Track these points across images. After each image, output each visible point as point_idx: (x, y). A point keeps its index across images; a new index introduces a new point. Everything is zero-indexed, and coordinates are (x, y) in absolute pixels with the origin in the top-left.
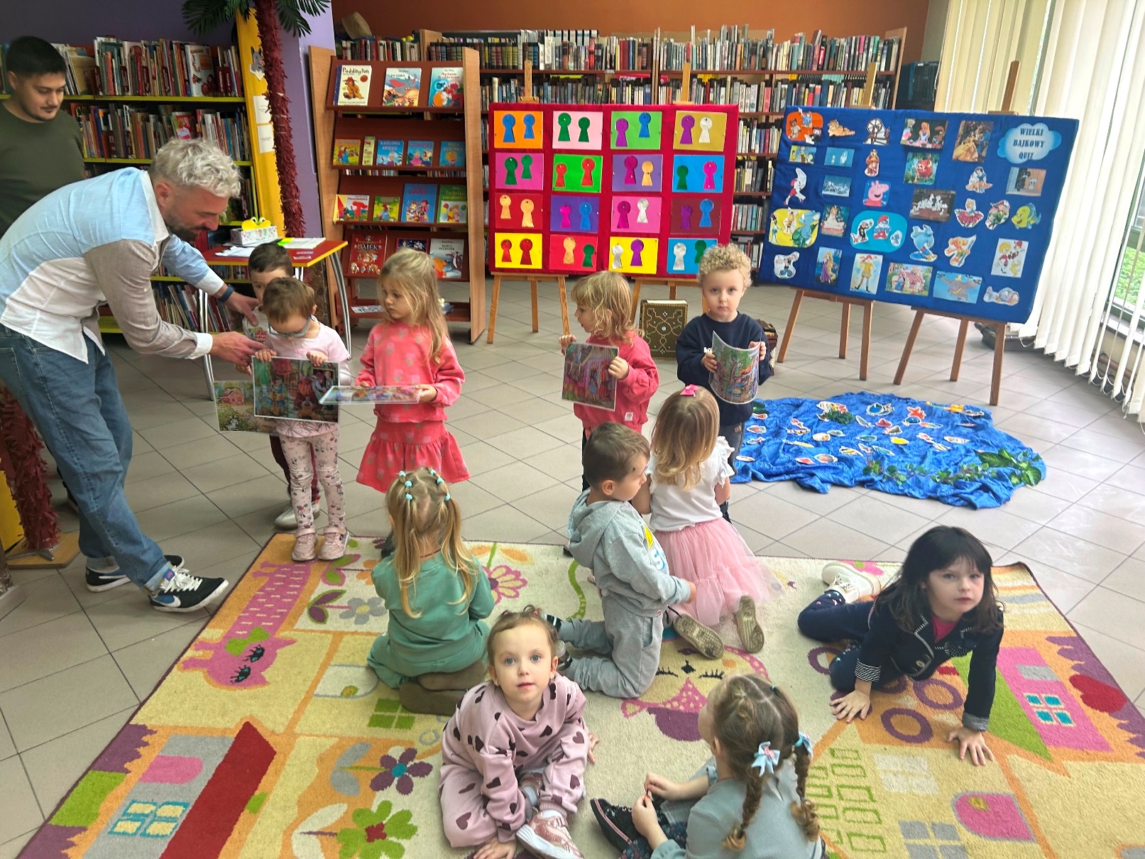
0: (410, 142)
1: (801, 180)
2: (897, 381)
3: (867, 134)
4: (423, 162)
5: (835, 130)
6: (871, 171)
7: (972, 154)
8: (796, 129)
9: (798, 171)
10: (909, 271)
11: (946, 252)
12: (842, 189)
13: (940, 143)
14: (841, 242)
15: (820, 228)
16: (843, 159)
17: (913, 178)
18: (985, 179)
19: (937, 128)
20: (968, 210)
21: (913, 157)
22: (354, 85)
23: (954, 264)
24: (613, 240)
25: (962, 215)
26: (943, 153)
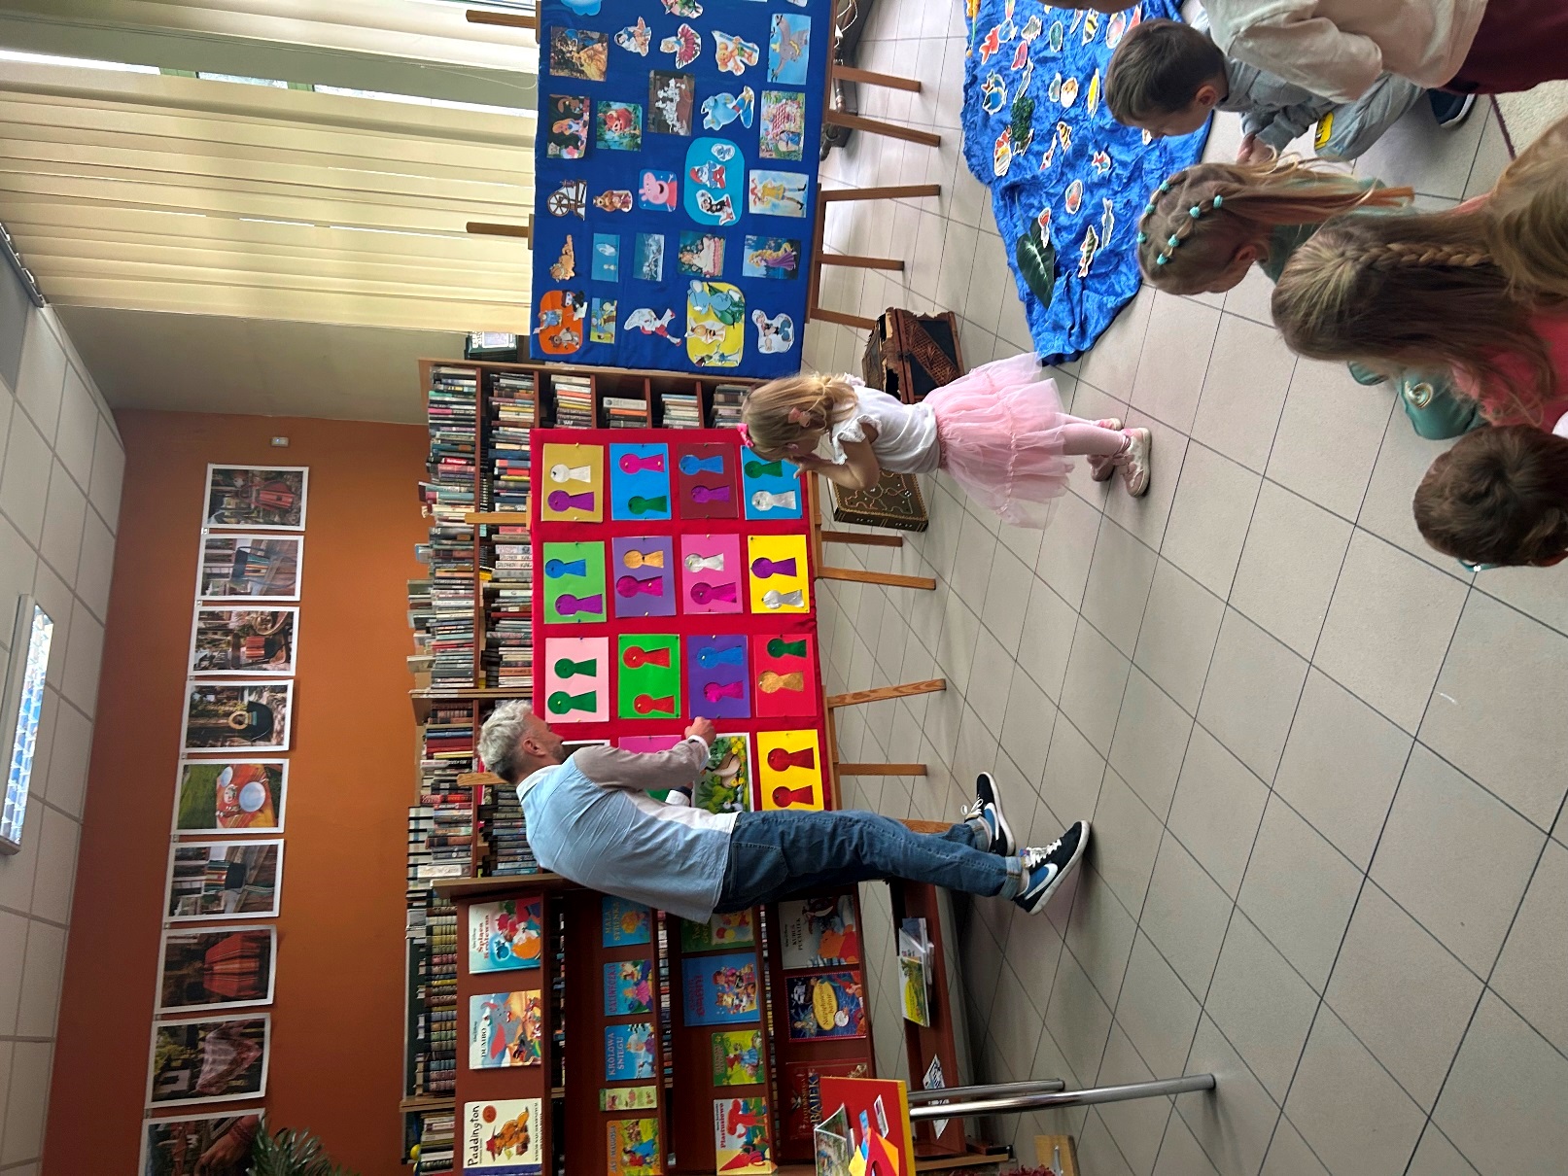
0: (608, 1013)
1: (643, 320)
2: (935, 141)
3: (571, 215)
4: (644, 977)
5: (565, 270)
6: (625, 203)
7: (597, 52)
8: (565, 336)
9: (628, 326)
10: (771, 127)
11: (739, 73)
12: (654, 248)
13: (582, 101)
14: (733, 239)
15: (714, 279)
16: (609, 250)
17: (634, 137)
18: (631, 29)
19: (561, 109)
20: (677, 48)
21: (603, 139)
22: (501, 1136)
23: (755, 59)
24: (757, 608)
25: (685, 55)
26: (597, 95)
